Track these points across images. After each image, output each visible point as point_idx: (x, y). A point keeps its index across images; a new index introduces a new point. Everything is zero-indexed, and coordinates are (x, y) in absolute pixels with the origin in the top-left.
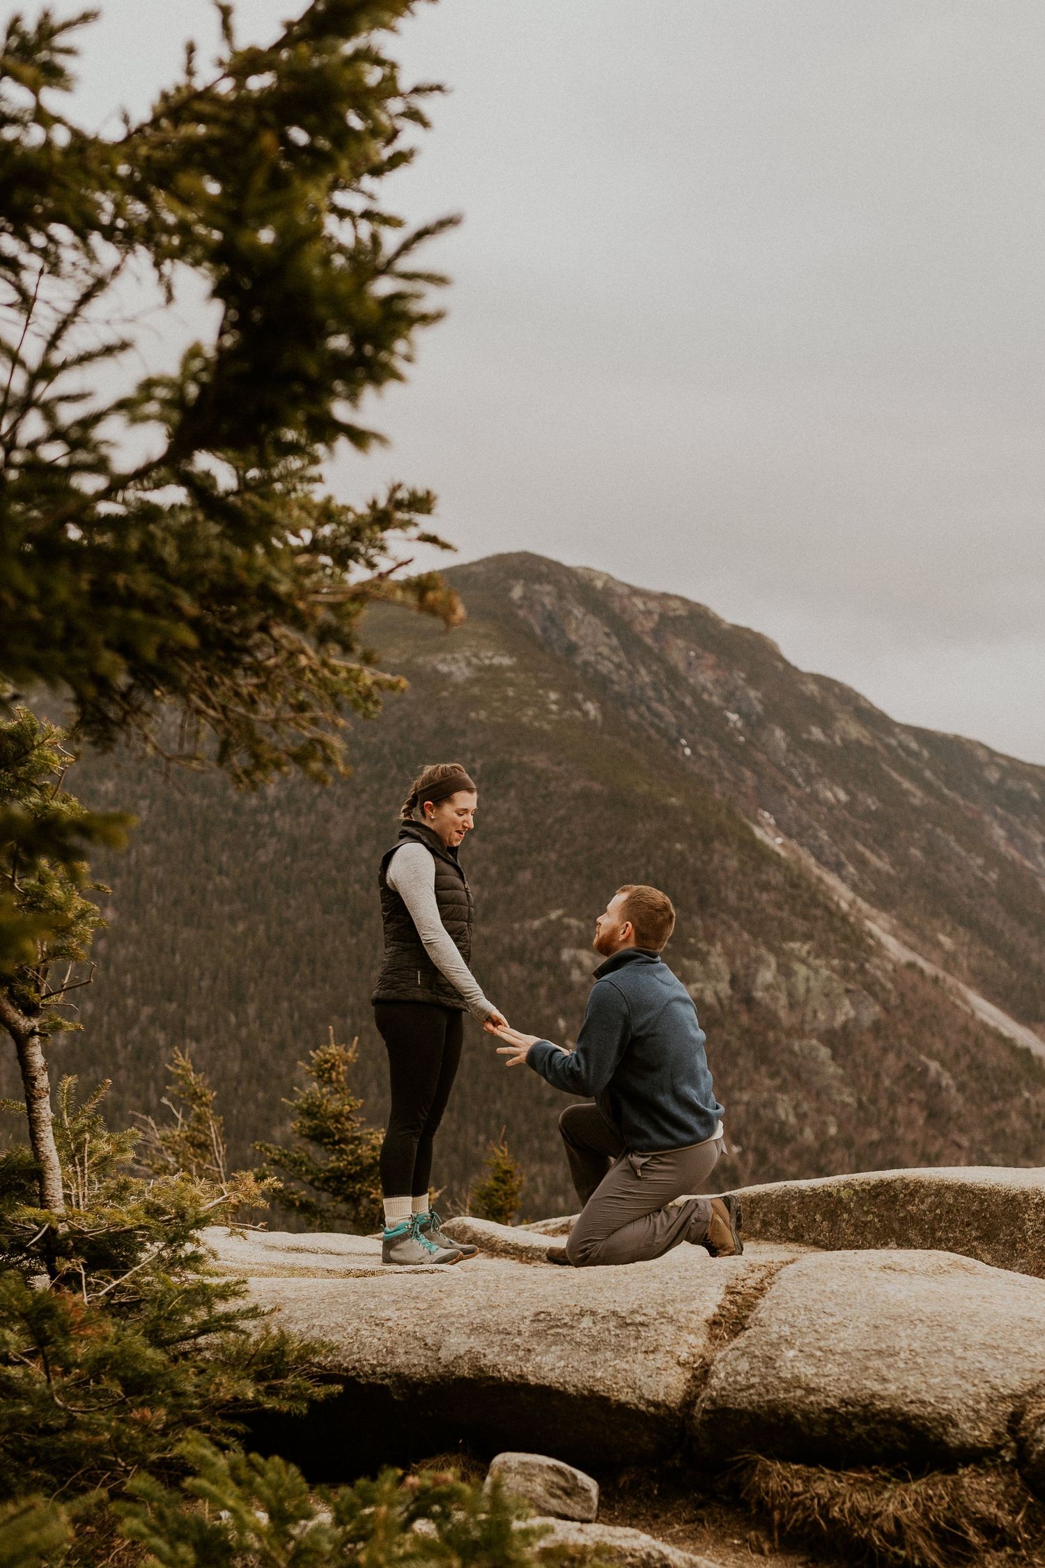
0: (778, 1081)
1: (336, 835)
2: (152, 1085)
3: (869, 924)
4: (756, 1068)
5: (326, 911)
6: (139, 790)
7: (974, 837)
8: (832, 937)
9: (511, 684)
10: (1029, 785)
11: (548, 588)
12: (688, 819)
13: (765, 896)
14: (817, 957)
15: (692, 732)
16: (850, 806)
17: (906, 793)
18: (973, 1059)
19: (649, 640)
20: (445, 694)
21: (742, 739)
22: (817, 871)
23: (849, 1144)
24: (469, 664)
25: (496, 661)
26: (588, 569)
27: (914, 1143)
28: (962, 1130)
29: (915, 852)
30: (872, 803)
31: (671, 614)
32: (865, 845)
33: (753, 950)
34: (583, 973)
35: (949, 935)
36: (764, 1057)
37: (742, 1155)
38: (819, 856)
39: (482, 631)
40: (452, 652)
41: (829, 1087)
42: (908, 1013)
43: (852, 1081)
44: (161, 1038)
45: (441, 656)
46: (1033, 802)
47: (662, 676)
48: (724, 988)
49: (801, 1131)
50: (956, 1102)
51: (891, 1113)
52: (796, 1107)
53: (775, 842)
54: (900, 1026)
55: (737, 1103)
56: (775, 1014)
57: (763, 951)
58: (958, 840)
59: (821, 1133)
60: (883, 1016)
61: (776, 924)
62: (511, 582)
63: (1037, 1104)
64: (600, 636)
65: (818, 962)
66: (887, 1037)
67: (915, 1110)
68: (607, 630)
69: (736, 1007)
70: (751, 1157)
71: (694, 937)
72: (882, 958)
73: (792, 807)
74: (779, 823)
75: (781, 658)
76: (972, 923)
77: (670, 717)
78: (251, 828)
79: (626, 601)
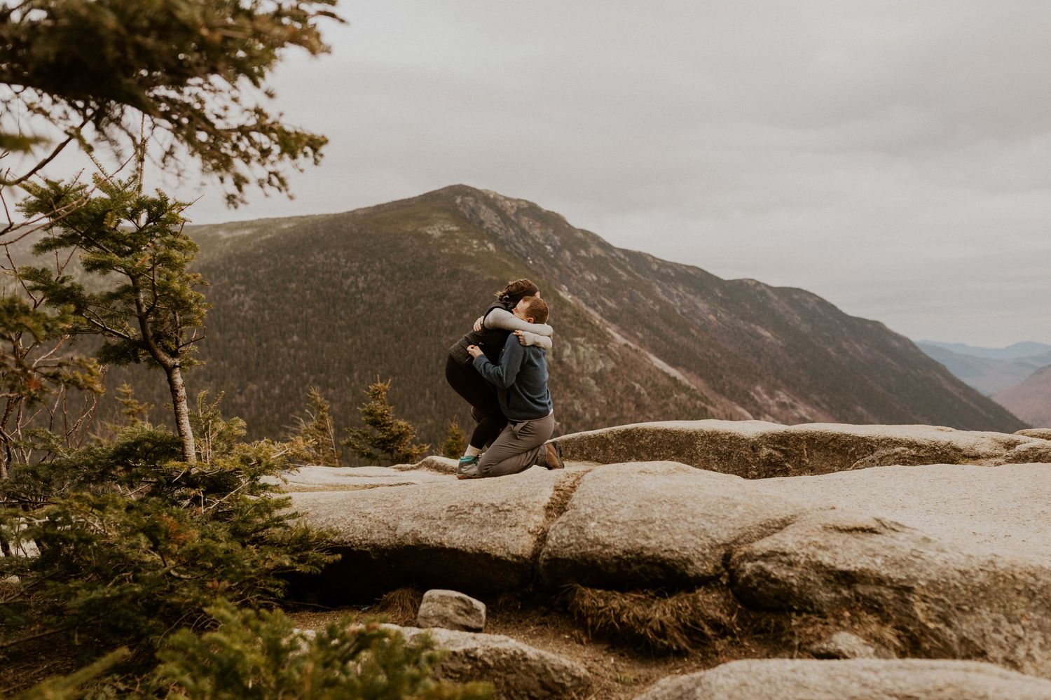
0: (574, 395)
1: (388, 302)
3: (608, 329)
4: (565, 390)
5: (385, 333)
6: (306, 287)
7: (649, 293)
8: (593, 335)
9: (458, 237)
10: (670, 270)
11: (470, 198)
13: (565, 320)
14: (588, 343)
15: (532, 254)
16: (598, 282)
17: (621, 275)
18: (653, 382)
19: (513, 218)
20: (431, 243)
21: (552, 256)
23: (604, 419)
24: (440, 230)
25: (451, 228)
26: (487, 191)
27: (631, 418)
28: (650, 412)
29: (625, 299)
30: (607, 280)
31: (521, 207)
32: (605, 297)
33: (561, 343)
35: (641, 332)
36: (568, 385)
37: (561, 426)
38: (586, 302)
39: (445, 217)
40: (432, 225)
41: (595, 396)
42: (625, 365)
43: (605, 393)
45: (428, 227)
46: (672, 277)
47: (519, 232)
49: (585, 415)
50: (647, 400)
51: (621, 406)
52: (582, 405)
53: (568, 298)
54: (623, 371)
56: (572, 367)
57: (565, 342)
58: (642, 294)
59: (593, 415)
60: (616, 366)
61: (570, 331)
62: (456, 196)
63: (680, 400)
64: (493, 218)
65: (588, 345)
66: (617, 375)
67: (631, 404)
68: (495, 214)
69: (556, 365)
70: (564, 426)
72: (615, 342)
73: (574, 283)
74: (569, 290)
75: (567, 224)
76: (649, 327)
77: (523, 249)
78: (353, 300)
79: (503, 203)
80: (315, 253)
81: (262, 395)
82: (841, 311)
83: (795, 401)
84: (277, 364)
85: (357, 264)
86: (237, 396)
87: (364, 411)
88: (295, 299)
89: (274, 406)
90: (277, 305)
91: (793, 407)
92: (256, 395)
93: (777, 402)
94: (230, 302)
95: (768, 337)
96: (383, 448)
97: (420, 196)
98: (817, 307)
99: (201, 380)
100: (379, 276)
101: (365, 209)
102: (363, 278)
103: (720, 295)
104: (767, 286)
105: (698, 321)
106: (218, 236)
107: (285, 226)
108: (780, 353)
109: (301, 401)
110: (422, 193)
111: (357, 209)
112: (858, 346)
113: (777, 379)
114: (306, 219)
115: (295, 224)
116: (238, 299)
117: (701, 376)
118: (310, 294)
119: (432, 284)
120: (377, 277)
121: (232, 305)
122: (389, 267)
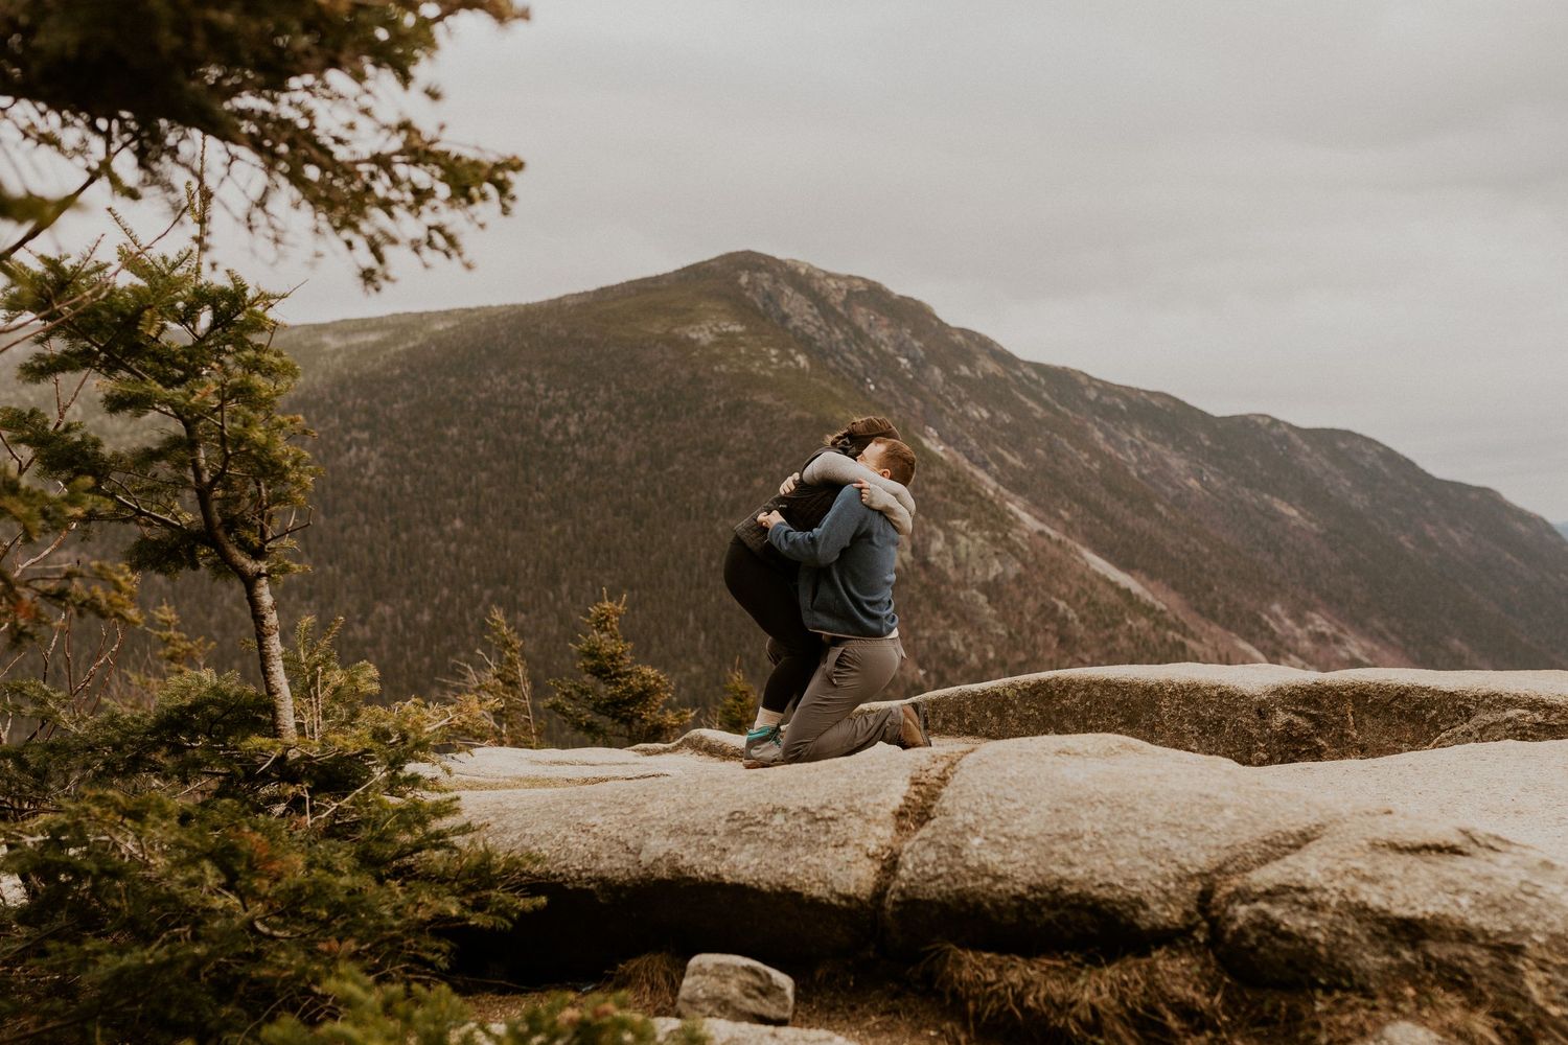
0: (950, 621)
1: (621, 458)
3: (1009, 505)
4: (934, 613)
5: (617, 514)
6: (476, 432)
7: (1080, 438)
8: (983, 515)
9: (743, 345)
10: (1118, 400)
11: (766, 275)
13: (933, 489)
14: (973, 530)
15: (875, 372)
16: (991, 421)
17: (1031, 409)
18: (1090, 597)
19: (840, 309)
20: (695, 354)
21: (910, 376)
23: (1003, 664)
24: (711, 332)
25: (731, 329)
26: (794, 261)
27: (1051, 661)
28: (1086, 650)
29: (1040, 452)
30: (1007, 418)
31: (855, 290)
32: (1003, 448)
33: (926, 527)
35: (1067, 510)
36: (938, 604)
37: (926, 676)
38: (970, 457)
39: (720, 308)
40: (698, 323)
41: (987, 624)
42: (1041, 568)
43: (1003, 618)
45: (691, 327)
46: (1122, 411)
47: (851, 334)
48: (907, 556)
49: (969, 656)
50: (1079, 629)
51: (1032, 641)
52: (964, 640)
53: (939, 449)
54: (1035, 577)
55: (921, 639)
56: (945, 573)
57: (934, 527)
58: (1069, 442)
59: (983, 656)
60: (1023, 570)
61: (942, 508)
62: (739, 272)
63: (1138, 629)
64: (805, 308)
65: (974, 534)
66: (1026, 586)
67: (1050, 636)
68: (810, 303)
69: (916, 569)
70: (933, 677)
72: (1020, 528)
73: (949, 424)
74: (940, 435)
75: (936, 318)
76: (1083, 501)
77: (858, 364)
78: (559, 457)
79: (822, 282)
80: (492, 373)
81: (400, 625)
82: (1423, 471)
83: (1341, 630)
84: (425, 569)
85: (566, 393)
86: (356, 626)
87: (582, 651)
88: (457, 456)
89: (422, 643)
90: (425, 465)
91: (1338, 641)
92: (389, 624)
93: (1310, 633)
94: (343, 461)
95: (1294, 518)
96: (614, 717)
97: (676, 271)
98: (1380, 463)
99: (293, 599)
100: (605, 414)
101: (580, 294)
102: (576, 415)
103: (1207, 443)
104: (1290, 426)
105: (1169, 489)
106: (326, 345)
107: (440, 327)
108: (1314, 545)
109: (468, 635)
110: (679, 267)
111: (566, 296)
112: (1452, 532)
113: (1309, 590)
114: (476, 314)
115: (457, 323)
116: (357, 455)
117: (1175, 587)
118: (484, 446)
119: (698, 428)
120: (601, 416)
121: (347, 465)
122: (621, 397)
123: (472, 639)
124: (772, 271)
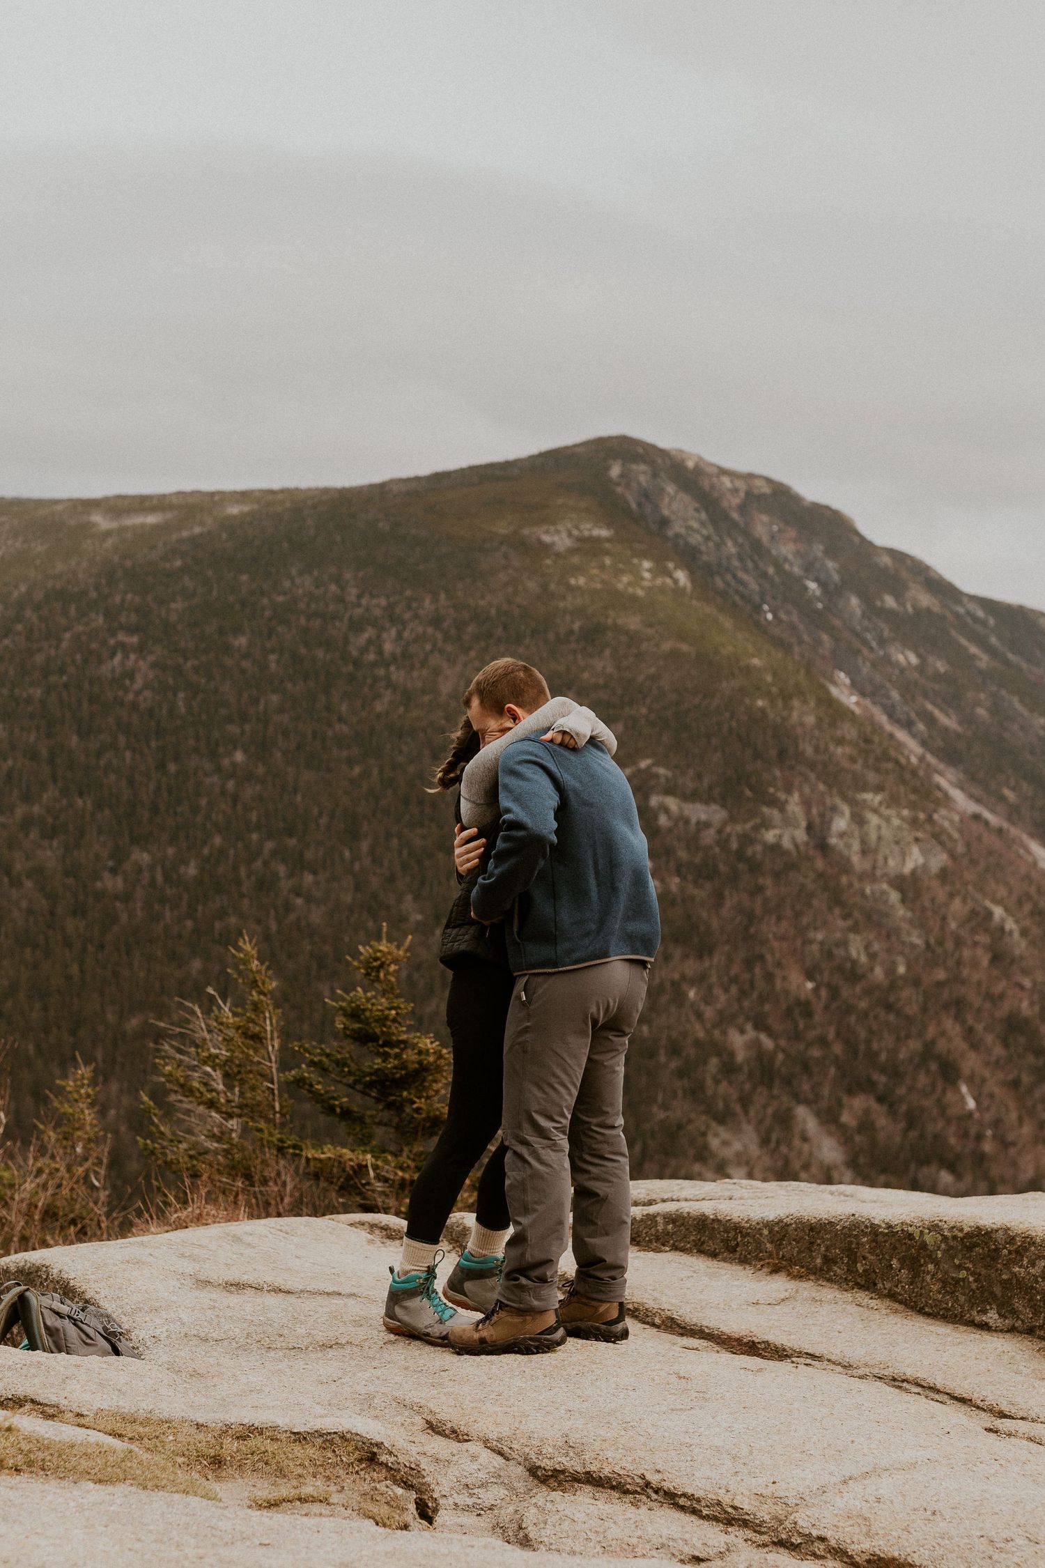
0: (850, 922)
1: (446, 688)
2: (272, 913)
3: (938, 779)
4: (830, 909)
6: (268, 645)
8: (902, 789)
9: (608, 553)
11: (643, 467)
12: (769, 678)
13: (840, 750)
14: (888, 807)
15: (774, 598)
16: (921, 669)
17: (972, 657)
18: (1035, 904)
19: (735, 515)
21: (820, 606)
22: (889, 727)
23: (916, 982)
24: (570, 535)
25: (595, 532)
26: (681, 451)
27: (979, 984)
28: (1025, 972)
30: (941, 666)
31: (756, 492)
32: (934, 704)
33: (828, 801)
34: (670, 818)
35: (1013, 789)
36: (837, 898)
38: (890, 712)
39: (582, 506)
40: (554, 523)
41: (897, 931)
42: (973, 861)
43: (921, 923)
44: (282, 870)
45: (545, 527)
47: (747, 548)
48: (801, 835)
49: (872, 970)
50: (1019, 945)
51: (957, 955)
52: (867, 947)
53: (851, 700)
54: (966, 874)
55: (811, 942)
56: (848, 860)
57: (838, 801)
58: (1021, 701)
59: (891, 970)
60: (950, 863)
61: (850, 776)
62: (611, 462)
64: (691, 512)
65: (887, 812)
66: (953, 883)
67: (979, 952)
68: (697, 505)
69: (811, 852)
70: (824, 993)
71: (774, 786)
72: (951, 809)
73: (866, 669)
74: (854, 684)
75: (857, 533)
76: (1035, 779)
77: (754, 586)
78: (369, 681)
79: (715, 480)
80: (294, 571)
81: (159, 877)
84: (195, 810)
85: (383, 602)
86: (106, 875)
88: (243, 672)
89: (185, 902)
90: (204, 681)
92: (146, 874)
94: (105, 670)
97: (532, 457)
99: (32, 836)
100: (430, 630)
101: (408, 480)
102: (393, 632)
106: (94, 525)
107: (234, 510)
109: (242, 896)
110: (535, 452)
111: (392, 481)
114: (280, 497)
115: (256, 507)
116: (122, 664)
118: (278, 662)
119: (545, 655)
120: (424, 632)
121: (109, 675)
122: (451, 611)
123: (246, 901)
124: (652, 463)
